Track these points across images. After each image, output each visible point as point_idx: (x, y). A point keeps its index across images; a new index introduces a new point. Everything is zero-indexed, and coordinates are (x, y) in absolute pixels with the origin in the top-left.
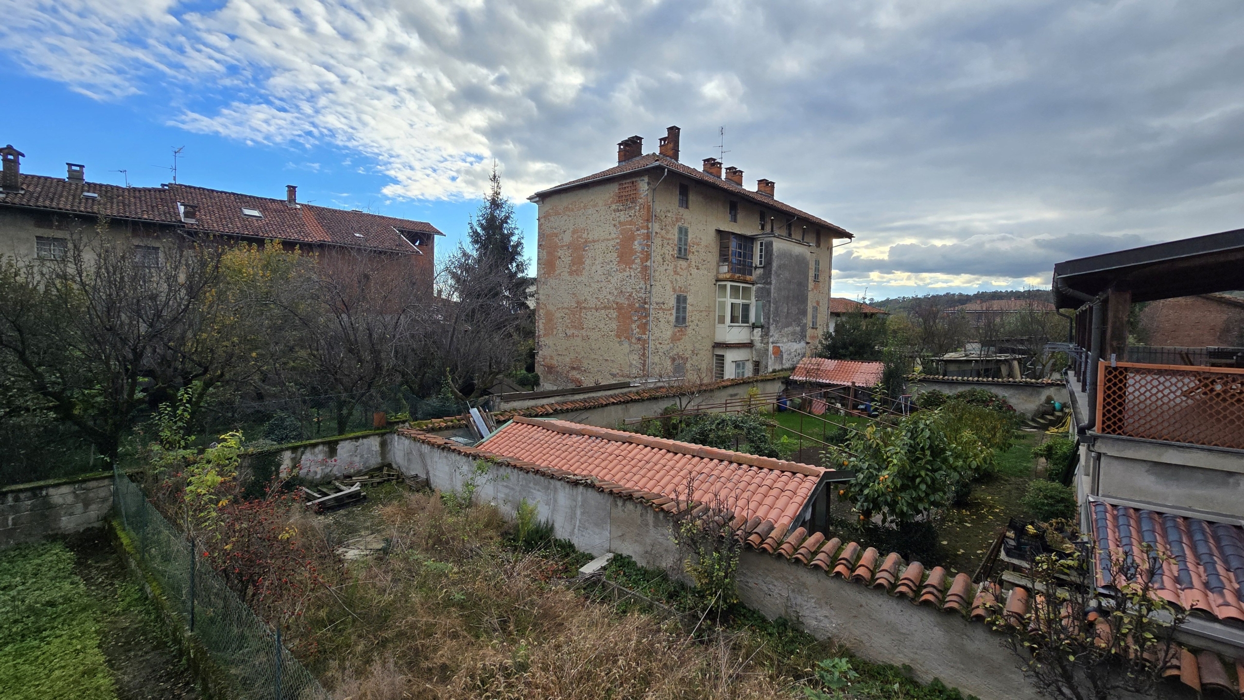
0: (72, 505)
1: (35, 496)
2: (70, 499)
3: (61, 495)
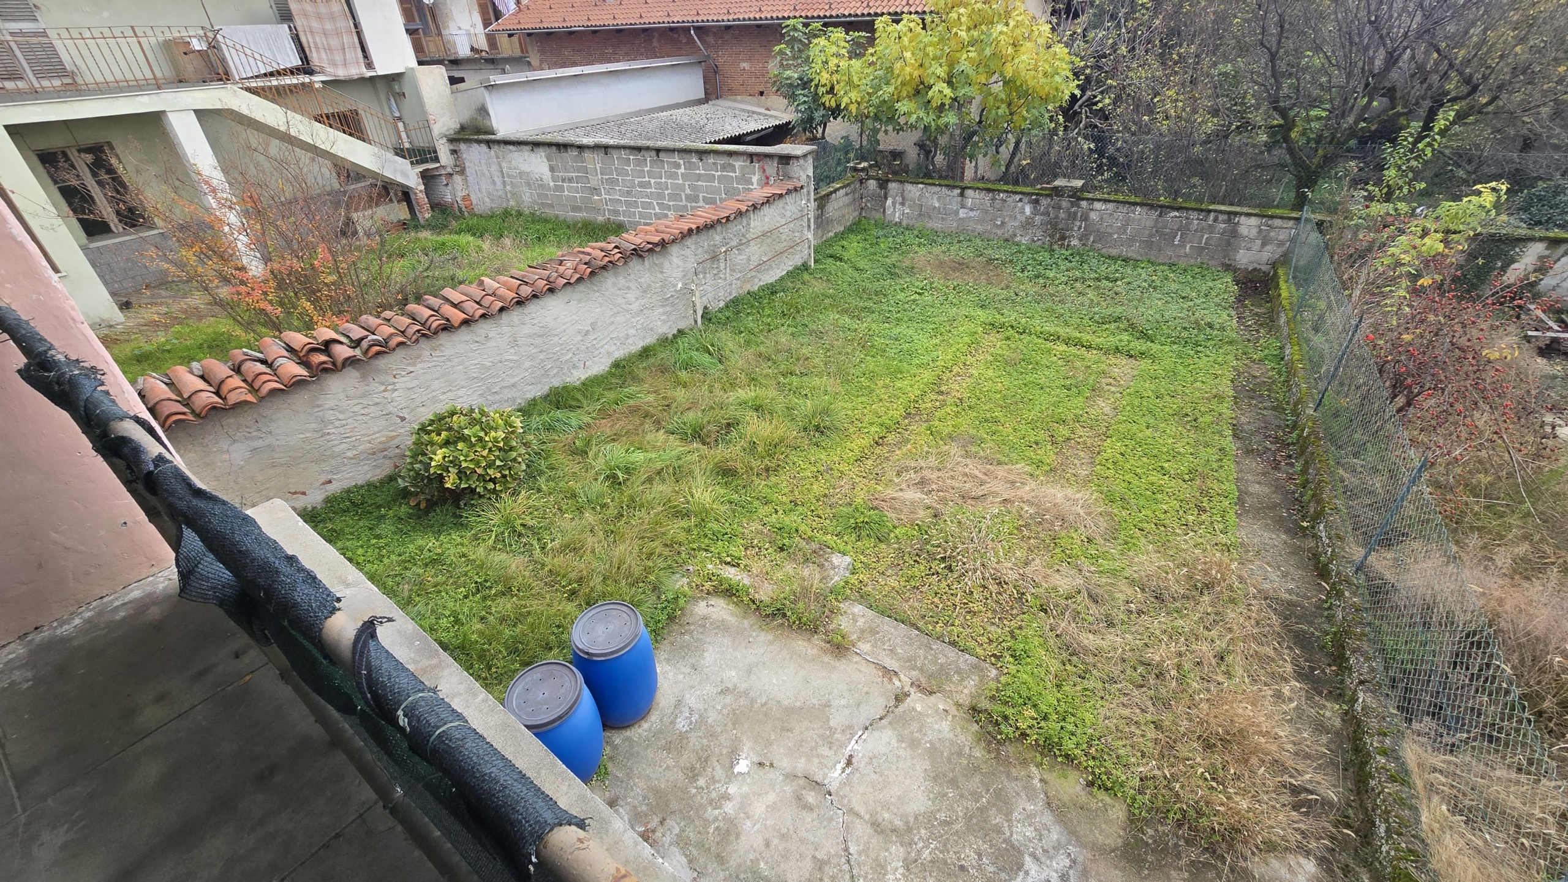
0: (1252, 240)
1: (1229, 220)
2: (1254, 232)
3: (1248, 226)
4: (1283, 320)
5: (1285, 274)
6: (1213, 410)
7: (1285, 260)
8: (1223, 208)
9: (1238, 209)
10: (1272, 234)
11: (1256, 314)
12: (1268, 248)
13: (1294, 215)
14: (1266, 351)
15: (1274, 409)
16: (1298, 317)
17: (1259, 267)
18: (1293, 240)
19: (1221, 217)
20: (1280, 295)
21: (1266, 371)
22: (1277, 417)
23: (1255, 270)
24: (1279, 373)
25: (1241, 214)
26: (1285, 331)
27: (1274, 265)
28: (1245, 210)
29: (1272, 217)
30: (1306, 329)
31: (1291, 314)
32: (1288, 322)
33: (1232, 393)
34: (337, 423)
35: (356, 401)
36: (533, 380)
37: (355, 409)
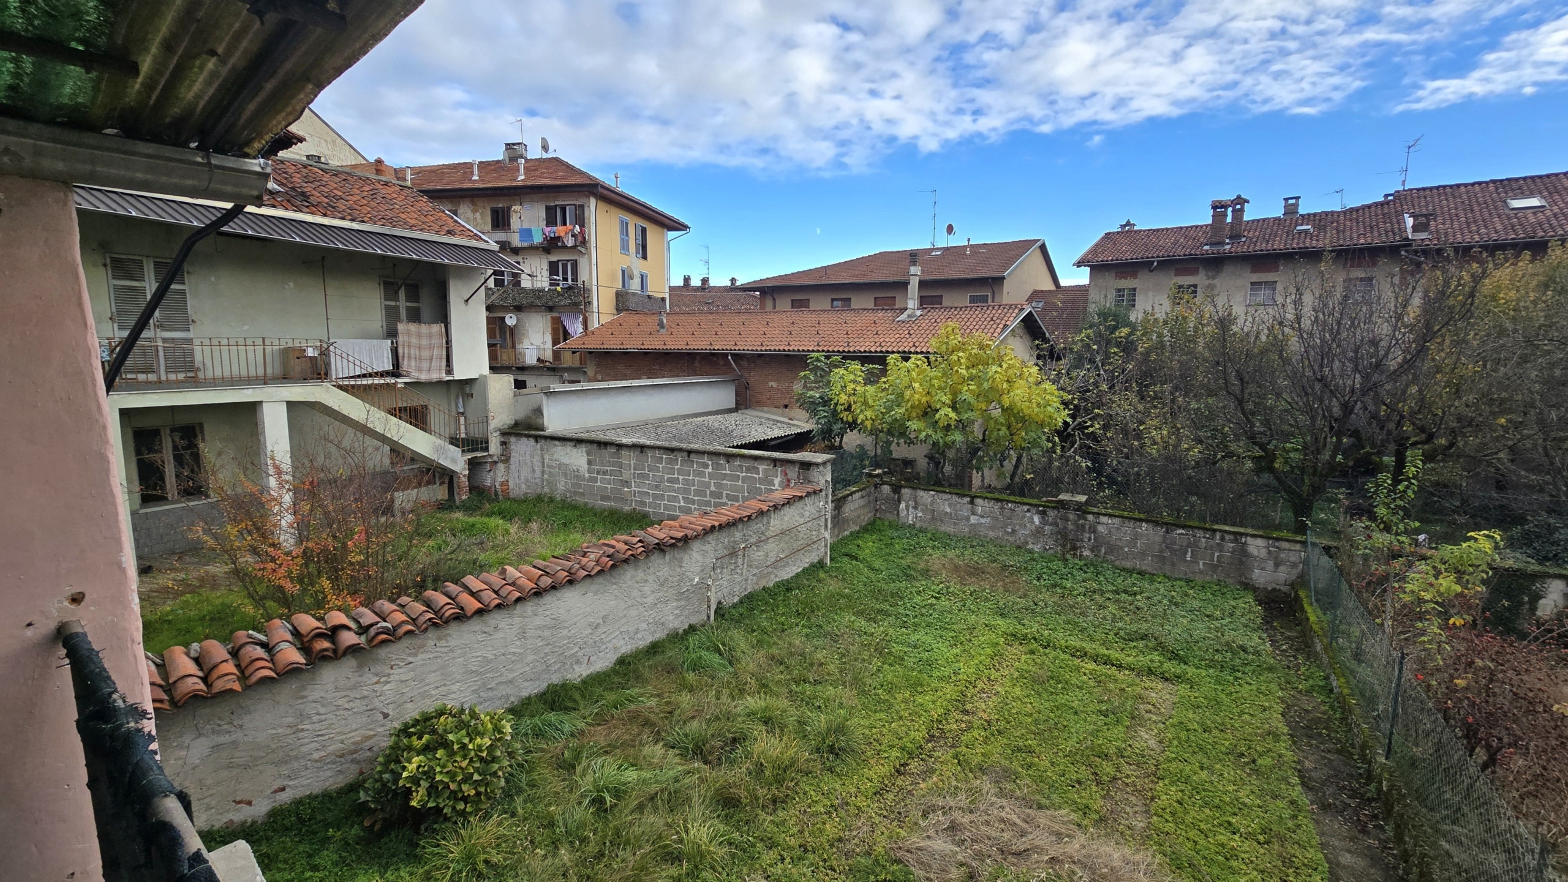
0: (1264, 560)
1: (1235, 541)
2: (1263, 553)
3: (1256, 546)
4: (1319, 647)
5: (1307, 597)
6: (1270, 750)
7: (1302, 581)
8: (1227, 528)
9: (1242, 530)
10: (1282, 555)
11: (1289, 638)
12: (1282, 568)
13: (1298, 538)
14: (1311, 682)
15: (1339, 752)
16: (1334, 644)
17: (1278, 587)
18: (1306, 562)
19: (1227, 537)
20: (1308, 619)
21: (1319, 705)
22: (1346, 764)
23: (1274, 590)
24: (1332, 707)
25: (1247, 535)
26: (1325, 659)
27: (1292, 585)
28: (1249, 531)
29: (1277, 539)
30: (1346, 657)
31: (1326, 641)
32: (1325, 649)
33: (1286, 730)
34: (315, 718)
35: (344, 693)
36: (532, 676)
37: (340, 702)
